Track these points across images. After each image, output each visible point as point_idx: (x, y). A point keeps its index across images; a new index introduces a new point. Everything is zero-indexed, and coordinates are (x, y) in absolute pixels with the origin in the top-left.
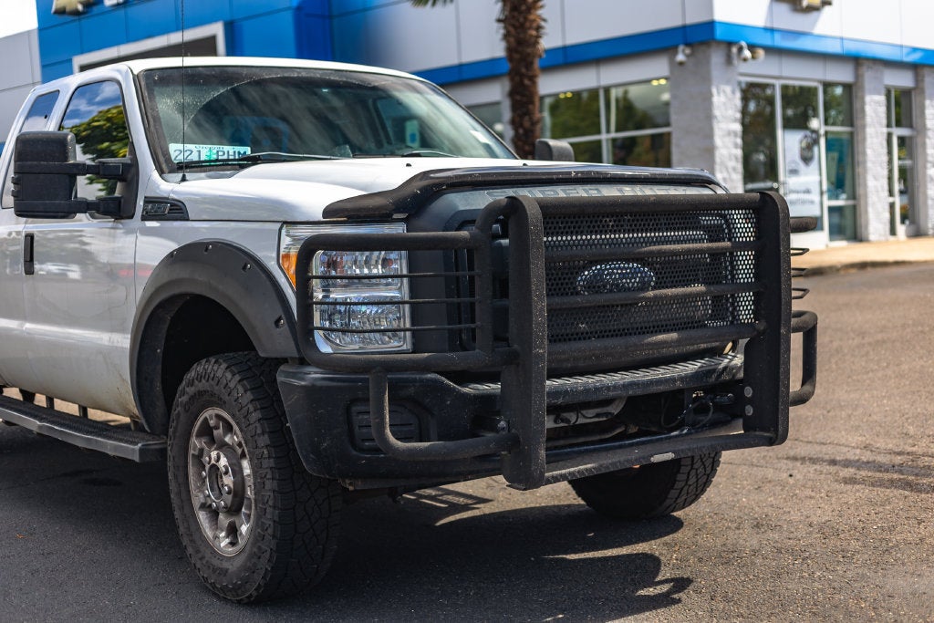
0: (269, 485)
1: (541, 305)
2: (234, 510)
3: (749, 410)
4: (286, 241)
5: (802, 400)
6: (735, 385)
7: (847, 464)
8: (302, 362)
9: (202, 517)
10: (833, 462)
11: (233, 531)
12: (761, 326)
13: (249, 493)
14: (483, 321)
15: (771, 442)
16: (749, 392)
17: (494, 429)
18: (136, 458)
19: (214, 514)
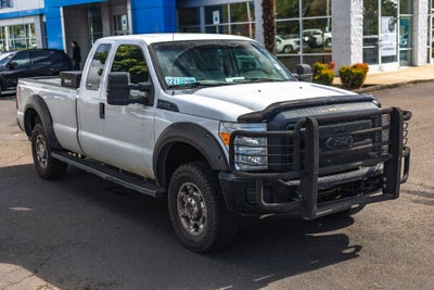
0: (214, 213)
1: (317, 150)
2: (197, 219)
3: (385, 186)
4: (222, 127)
5: (404, 182)
6: (380, 176)
7: (414, 193)
8: (229, 172)
9: (183, 220)
10: (409, 192)
11: (196, 227)
12: (391, 156)
13: (205, 214)
14: (296, 161)
15: (393, 198)
16: (385, 179)
17: (297, 197)
18: (154, 196)
19: (188, 220)
